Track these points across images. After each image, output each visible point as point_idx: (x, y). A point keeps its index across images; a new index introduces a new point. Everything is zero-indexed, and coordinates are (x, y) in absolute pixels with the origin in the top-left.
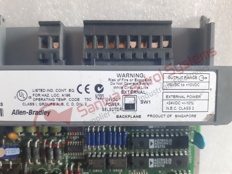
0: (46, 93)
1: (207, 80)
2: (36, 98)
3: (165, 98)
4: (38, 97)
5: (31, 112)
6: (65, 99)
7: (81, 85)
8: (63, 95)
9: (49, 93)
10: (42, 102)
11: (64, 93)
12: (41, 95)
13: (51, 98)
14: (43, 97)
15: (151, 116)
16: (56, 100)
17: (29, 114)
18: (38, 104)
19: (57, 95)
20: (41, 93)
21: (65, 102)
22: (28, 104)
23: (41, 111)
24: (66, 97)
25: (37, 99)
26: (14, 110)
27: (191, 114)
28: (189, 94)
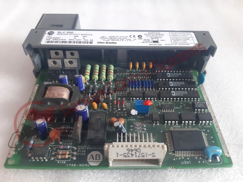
0: (115, 37)
4: (111, 38)
5: (107, 43)
7: (131, 35)
10: (113, 40)
11: (124, 37)
12: (113, 38)
19: (120, 38)
22: (106, 40)
23: (112, 43)
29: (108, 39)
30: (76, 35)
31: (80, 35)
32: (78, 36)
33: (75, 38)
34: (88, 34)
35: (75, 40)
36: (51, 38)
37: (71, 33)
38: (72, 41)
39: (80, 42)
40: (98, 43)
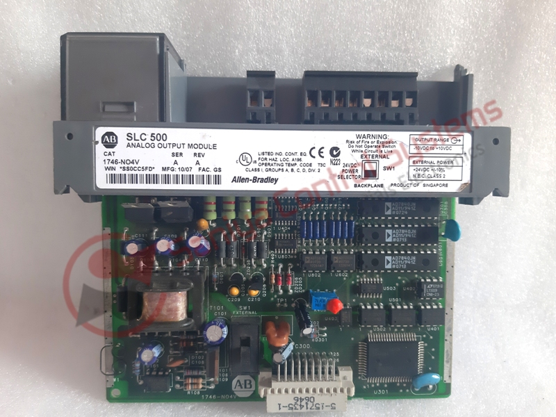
0: (274, 157)
1: (461, 143)
2: (262, 162)
3: (411, 164)
4: (264, 162)
5: (255, 180)
6: (296, 164)
7: (314, 148)
8: (293, 160)
9: (277, 156)
10: (269, 167)
11: (295, 157)
12: (268, 160)
13: (279, 162)
14: (271, 162)
15: (395, 185)
16: (285, 165)
17: (253, 182)
18: (264, 170)
19: (287, 160)
20: (268, 157)
21: (295, 168)
22: (253, 170)
23: (267, 179)
24: (297, 162)
25: (263, 164)
26: (235, 177)
27: (442, 182)
28: (440, 159)
29: (256, 166)
30: (175, 150)
31: (186, 146)
32: (181, 154)
33: (176, 163)
34: (205, 142)
35: (177, 172)
36: (116, 162)
37: (162, 142)
38: (169, 172)
39: (191, 179)
40: (234, 180)
